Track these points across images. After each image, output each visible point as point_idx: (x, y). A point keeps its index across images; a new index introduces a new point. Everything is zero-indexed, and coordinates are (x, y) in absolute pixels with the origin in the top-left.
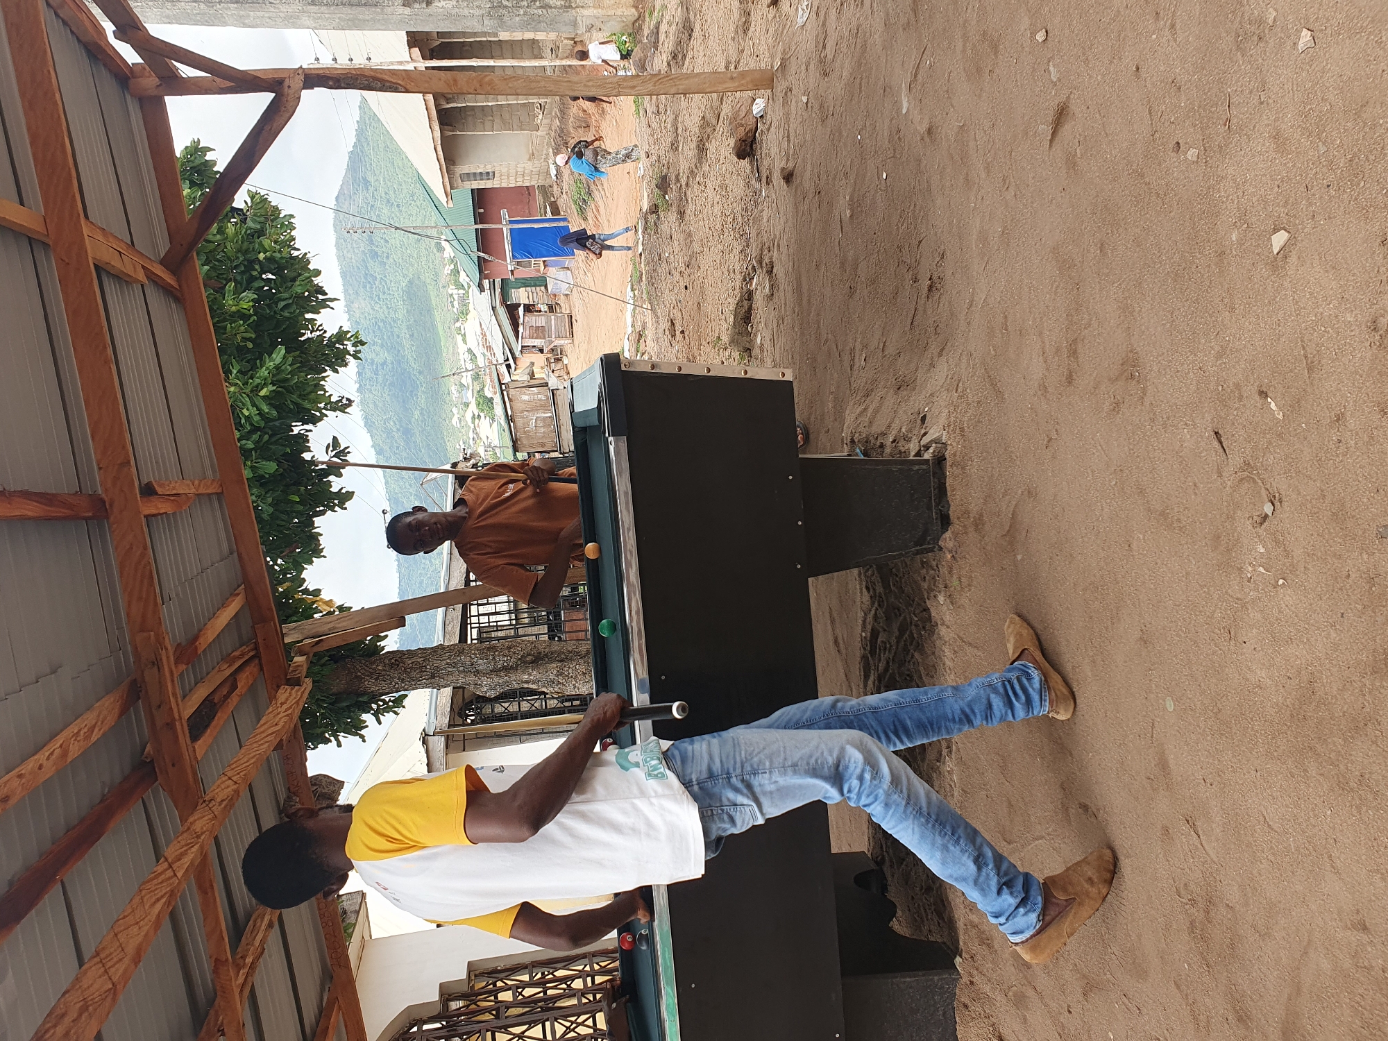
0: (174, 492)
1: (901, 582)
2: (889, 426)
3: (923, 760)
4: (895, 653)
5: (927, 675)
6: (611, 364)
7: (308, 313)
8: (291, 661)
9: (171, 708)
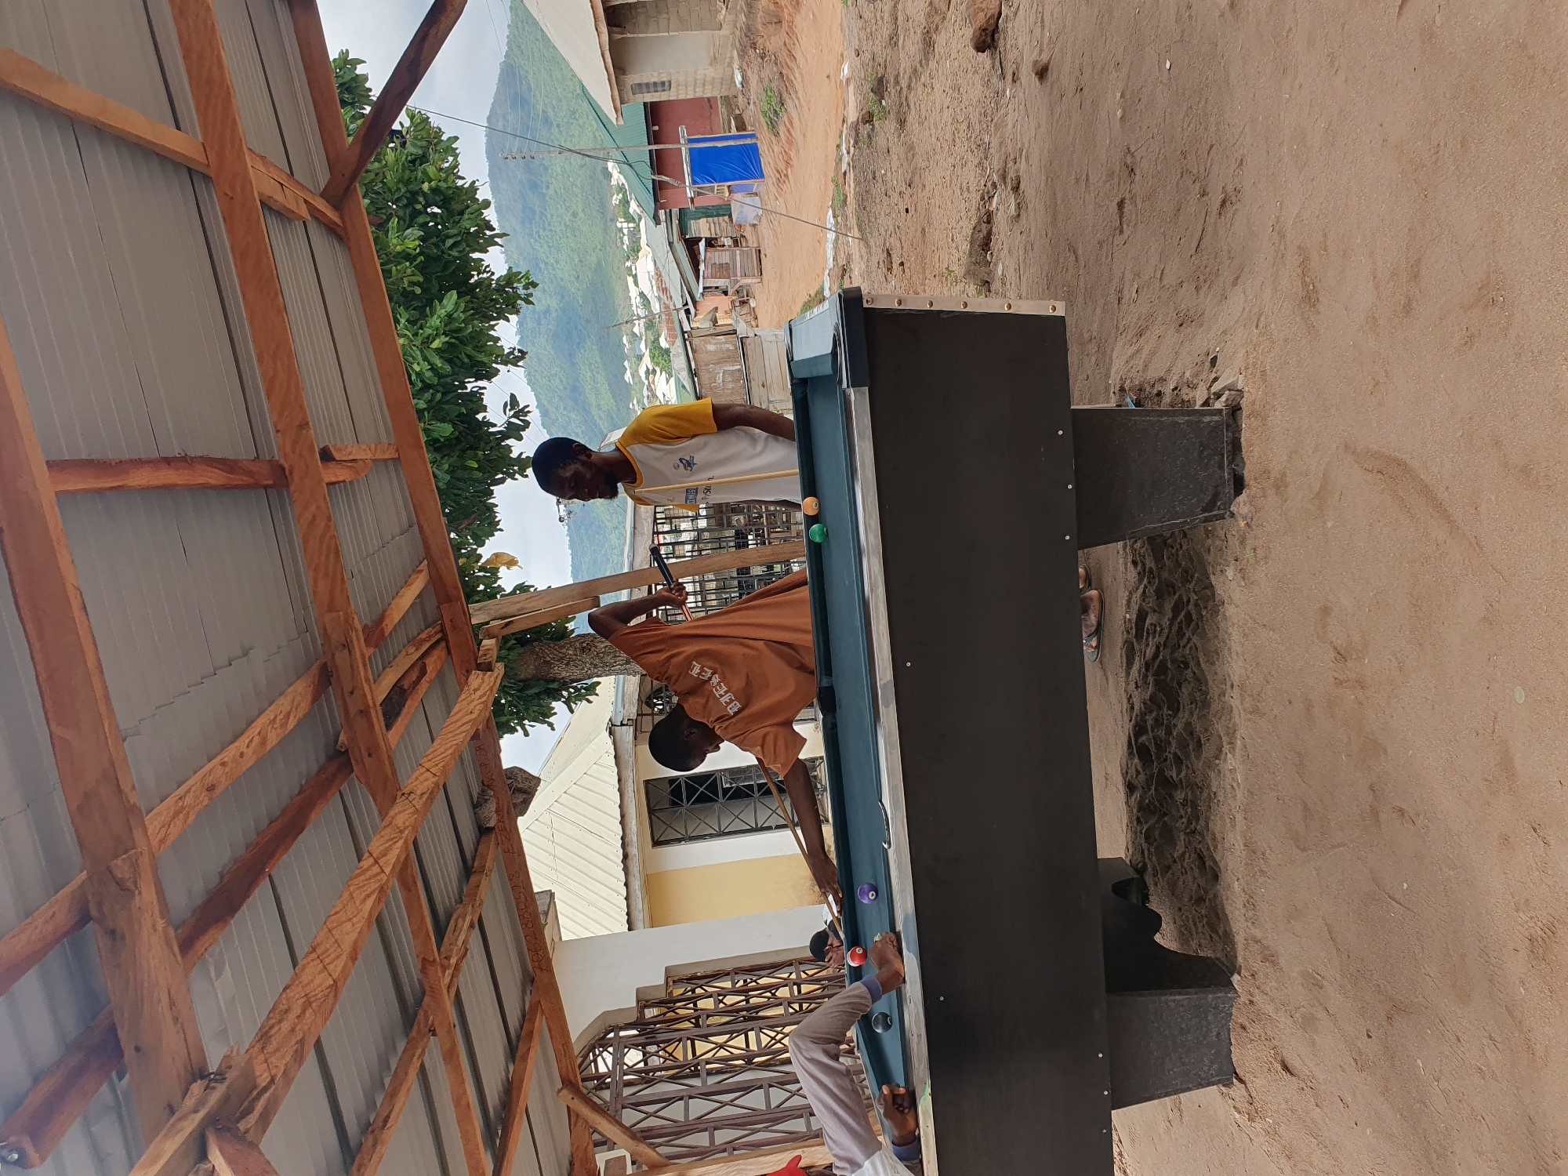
0: (351, 457)
1: (1177, 555)
2: (1169, 371)
3: (1198, 758)
4: (1168, 637)
5: (1208, 661)
6: (851, 302)
7: (474, 251)
8: (479, 644)
9: (365, 695)
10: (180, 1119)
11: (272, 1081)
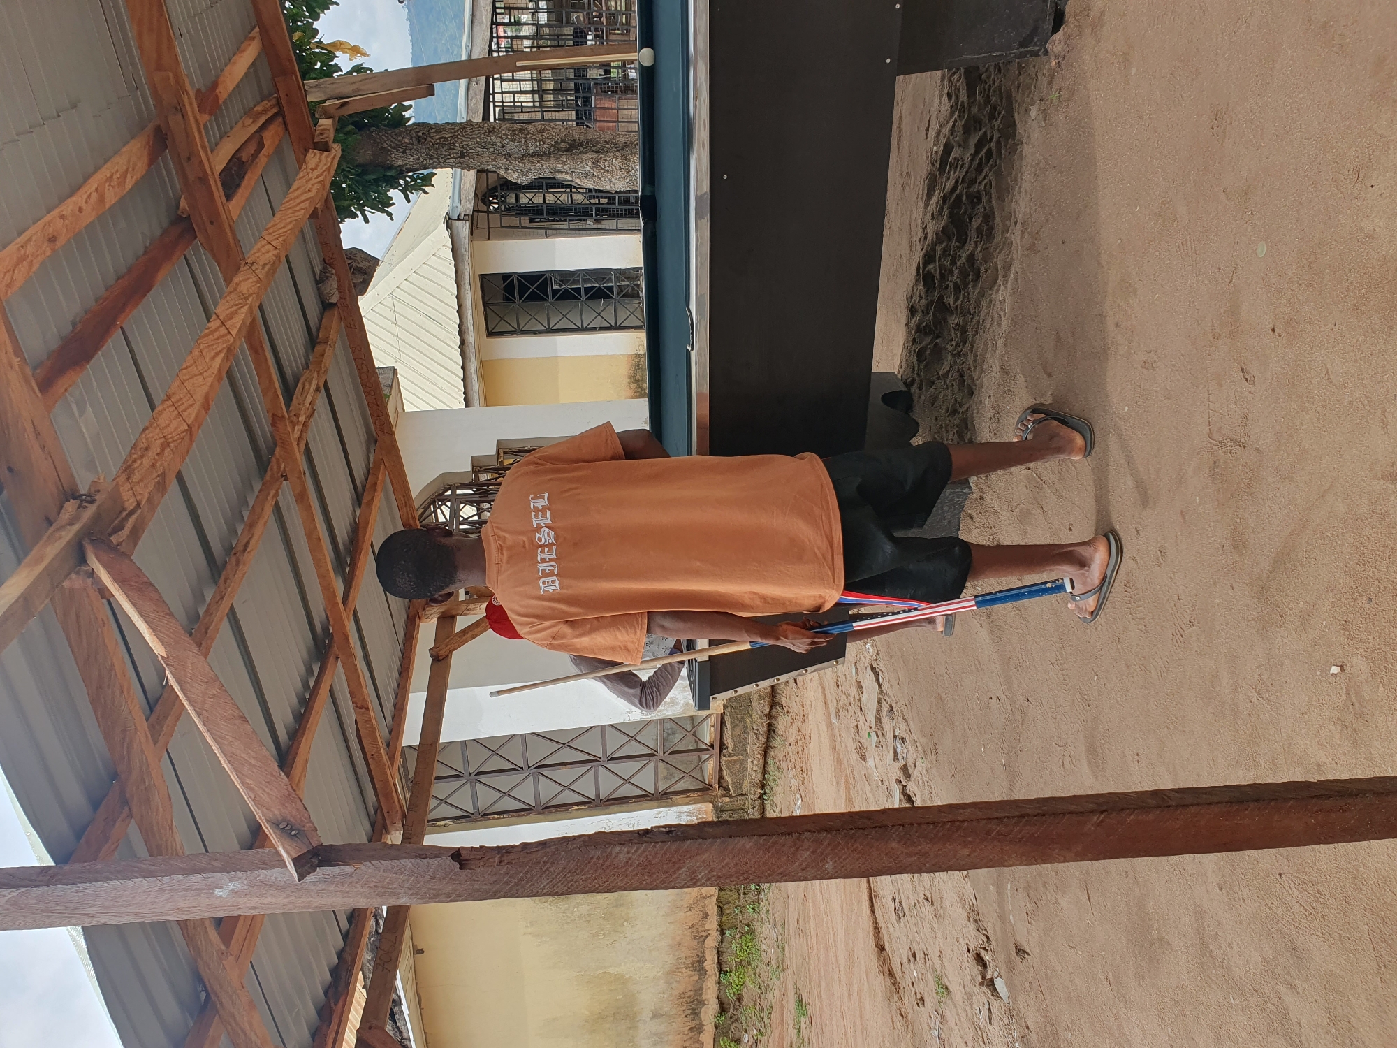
1: (989, 90)
3: (974, 287)
4: (967, 172)
5: (999, 199)
8: (315, 125)
9: (201, 162)
10: (58, 529)
11: (138, 505)
